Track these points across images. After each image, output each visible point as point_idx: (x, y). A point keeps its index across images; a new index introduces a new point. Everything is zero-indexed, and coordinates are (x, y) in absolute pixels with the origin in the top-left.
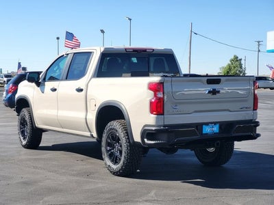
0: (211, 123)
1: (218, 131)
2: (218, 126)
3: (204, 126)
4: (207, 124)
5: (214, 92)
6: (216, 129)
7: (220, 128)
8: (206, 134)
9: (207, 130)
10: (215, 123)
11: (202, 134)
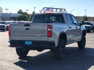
0: (28, 41)
1: (31, 44)
3: (25, 42)
4: (27, 41)
5: (27, 29)
6: (30, 43)
8: (27, 45)
9: (27, 43)
10: (30, 41)
11: (25, 44)
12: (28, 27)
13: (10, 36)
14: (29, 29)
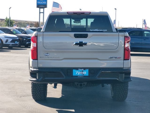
0: (81, 68)
1: (88, 75)
2: (87, 70)
3: (74, 70)
4: (77, 69)
5: (81, 44)
6: (86, 73)
7: (90, 72)
8: (77, 76)
9: (77, 73)
10: (85, 69)
11: (72, 76)
12: (84, 40)
13: (37, 59)
14: (85, 44)
